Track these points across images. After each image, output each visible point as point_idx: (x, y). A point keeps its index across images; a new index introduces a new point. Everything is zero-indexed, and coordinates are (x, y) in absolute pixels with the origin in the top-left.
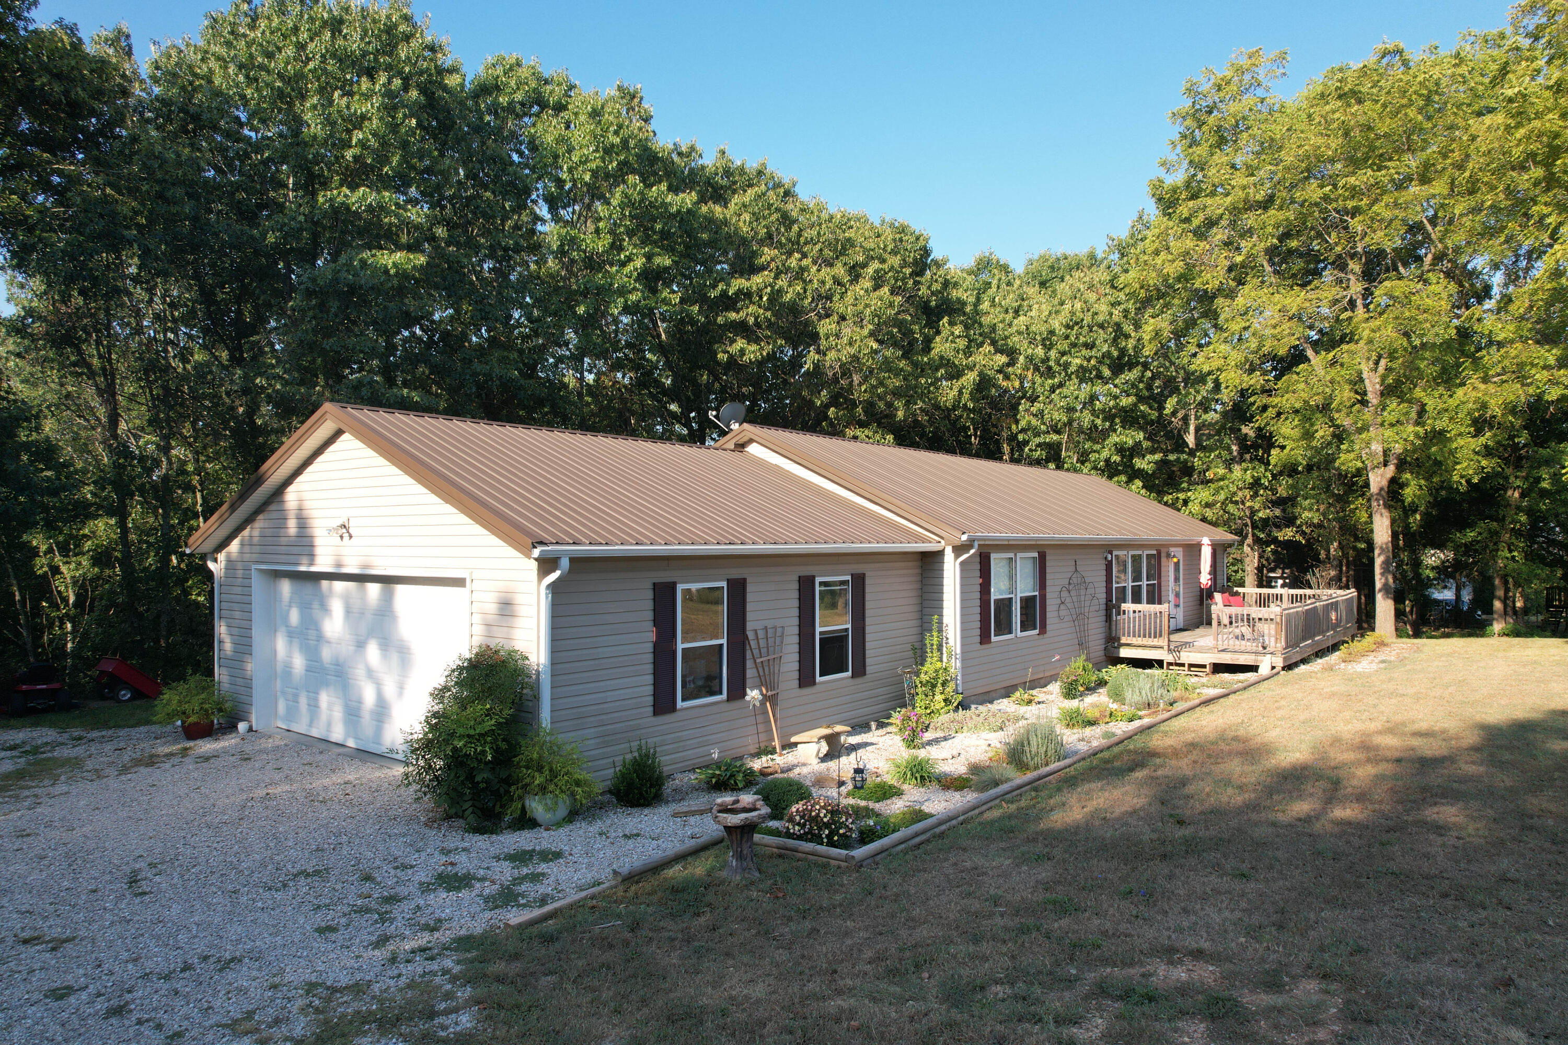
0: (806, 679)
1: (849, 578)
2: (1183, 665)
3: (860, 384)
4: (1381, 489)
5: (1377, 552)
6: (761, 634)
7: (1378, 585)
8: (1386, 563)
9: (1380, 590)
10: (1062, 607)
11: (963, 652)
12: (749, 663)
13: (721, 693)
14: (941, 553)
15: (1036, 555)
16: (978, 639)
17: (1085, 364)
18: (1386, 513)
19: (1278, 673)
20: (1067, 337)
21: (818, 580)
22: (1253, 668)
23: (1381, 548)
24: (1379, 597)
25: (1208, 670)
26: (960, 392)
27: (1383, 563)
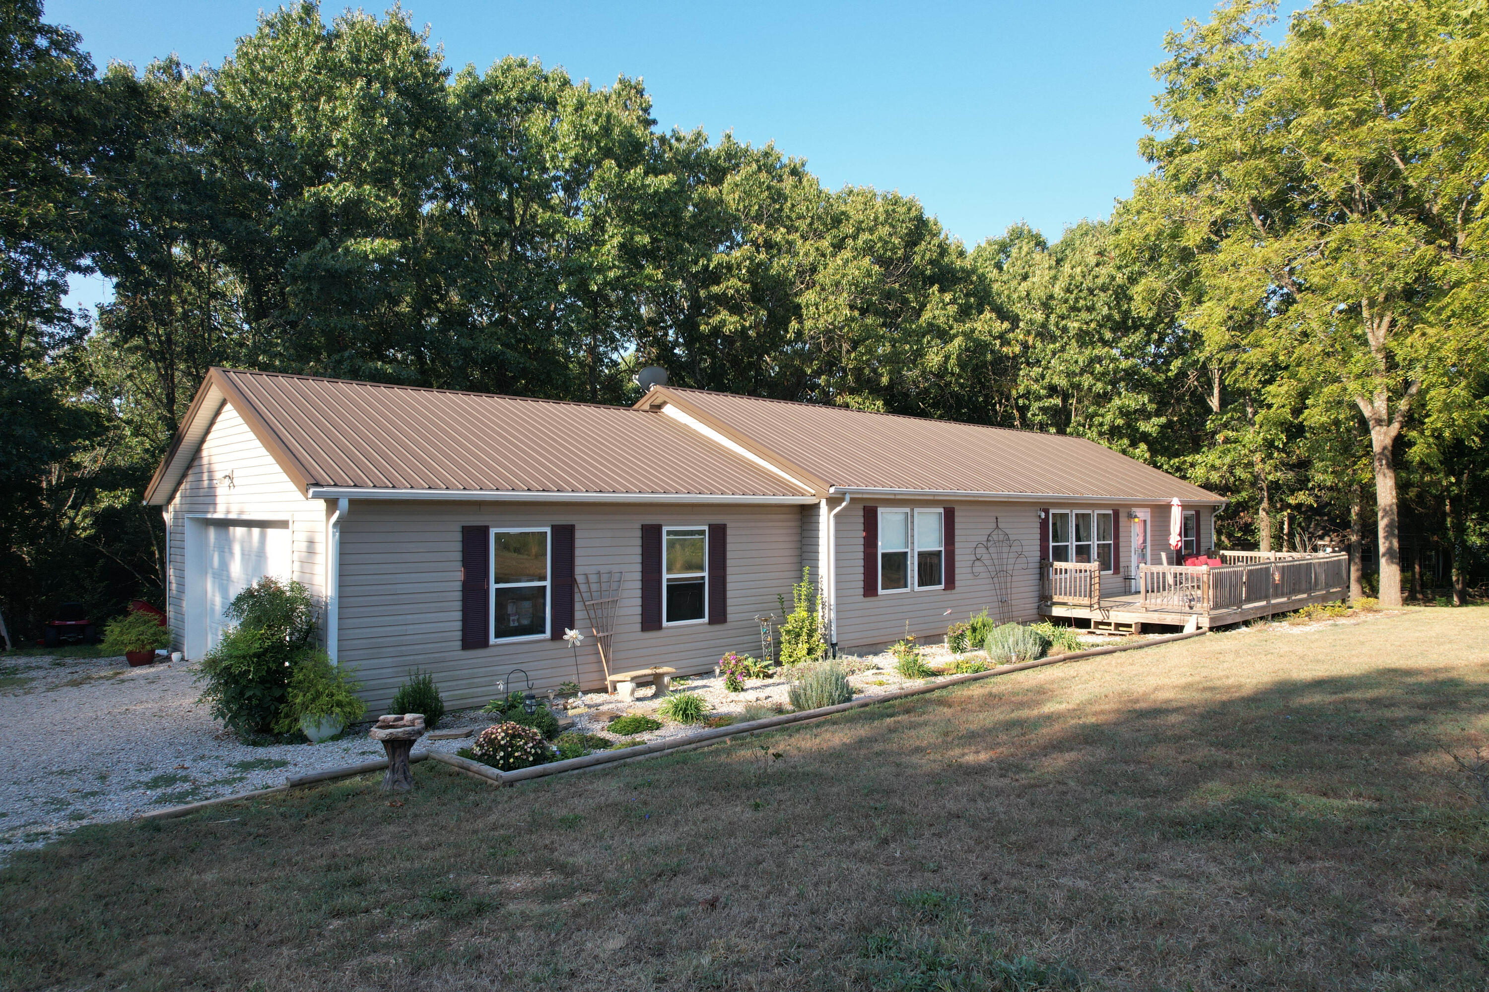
0: (650, 622)
1: (706, 528)
2: (1109, 624)
3: (848, 352)
4: (1385, 448)
5: (1380, 514)
6: (593, 578)
7: (1382, 549)
8: (1390, 526)
9: (1384, 555)
10: (977, 563)
11: (837, 604)
12: (578, 606)
13: (544, 632)
14: (816, 506)
15: (942, 510)
16: (861, 591)
17: (1084, 327)
18: (1390, 474)
19: (1204, 633)
20: (1066, 301)
21: (665, 529)
22: (1178, 629)
23: (1384, 510)
24: (1383, 561)
25: (1133, 629)
26: (947, 358)
27: (1387, 526)
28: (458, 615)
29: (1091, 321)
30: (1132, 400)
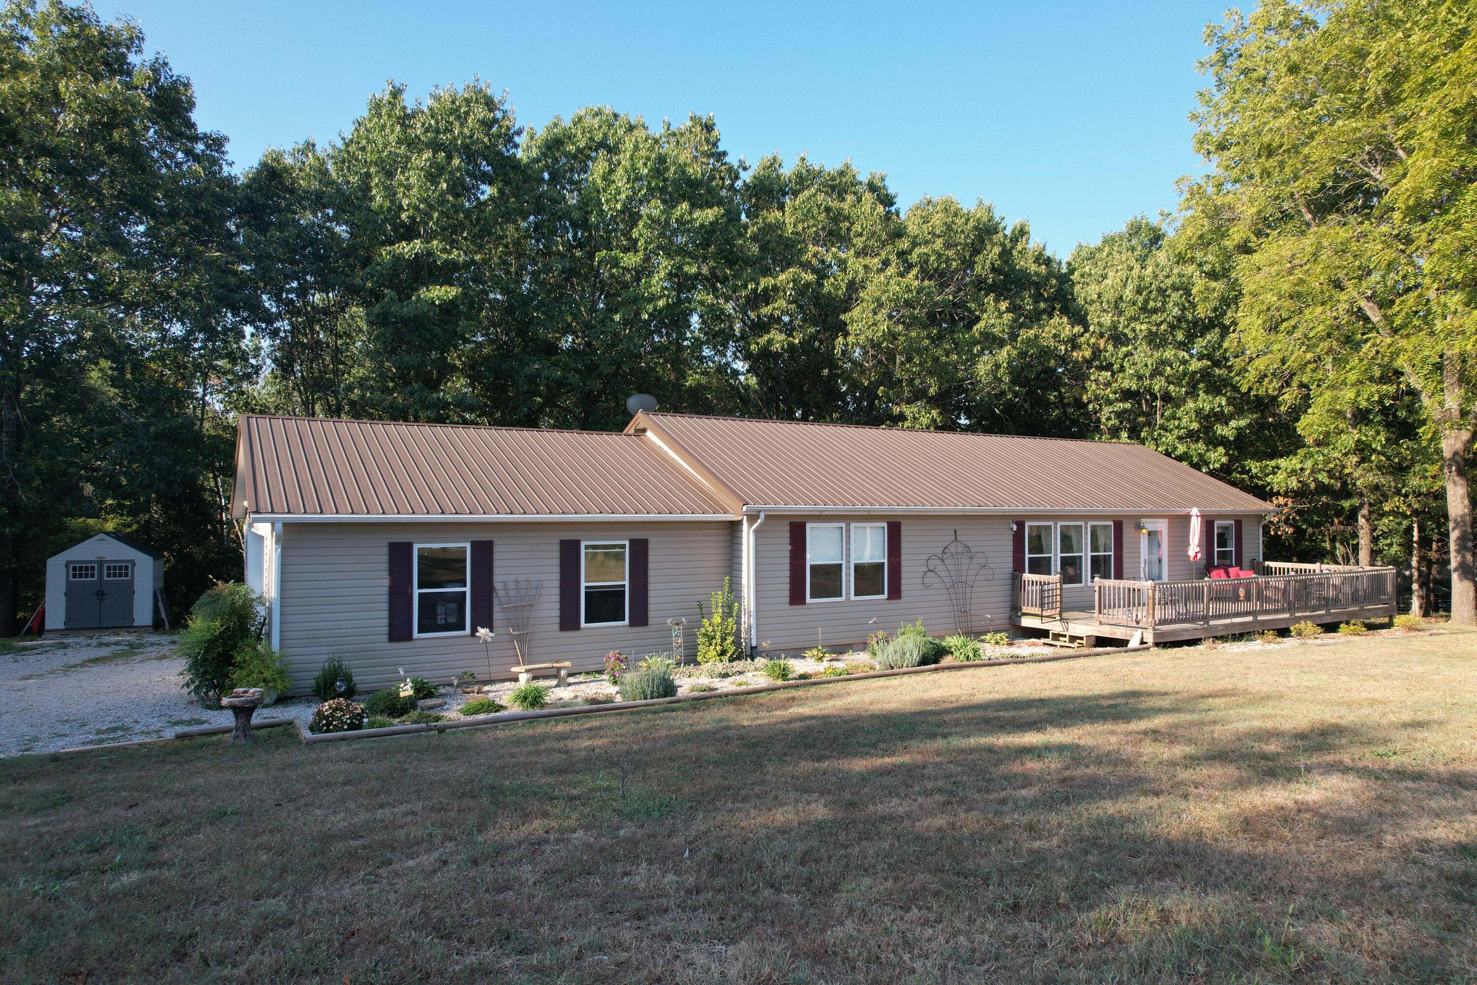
0: (568, 622)
1: (627, 543)
2: (1065, 636)
4: (1456, 453)
5: (1451, 525)
6: (512, 585)
7: (1454, 564)
8: (1462, 539)
9: (1455, 570)
10: (930, 574)
11: (757, 611)
13: (464, 629)
14: (740, 523)
15: (885, 525)
16: (787, 600)
17: (1154, 329)
18: (1460, 481)
19: (1148, 648)
21: (583, 544)
23: (1455, 521)
24: (1455, 577)
25: (1084, 642)
26: (997, 366)
27: (1458, 538)
28: (386, 614)
29: (1162, 322)
30: (1206, 402)
